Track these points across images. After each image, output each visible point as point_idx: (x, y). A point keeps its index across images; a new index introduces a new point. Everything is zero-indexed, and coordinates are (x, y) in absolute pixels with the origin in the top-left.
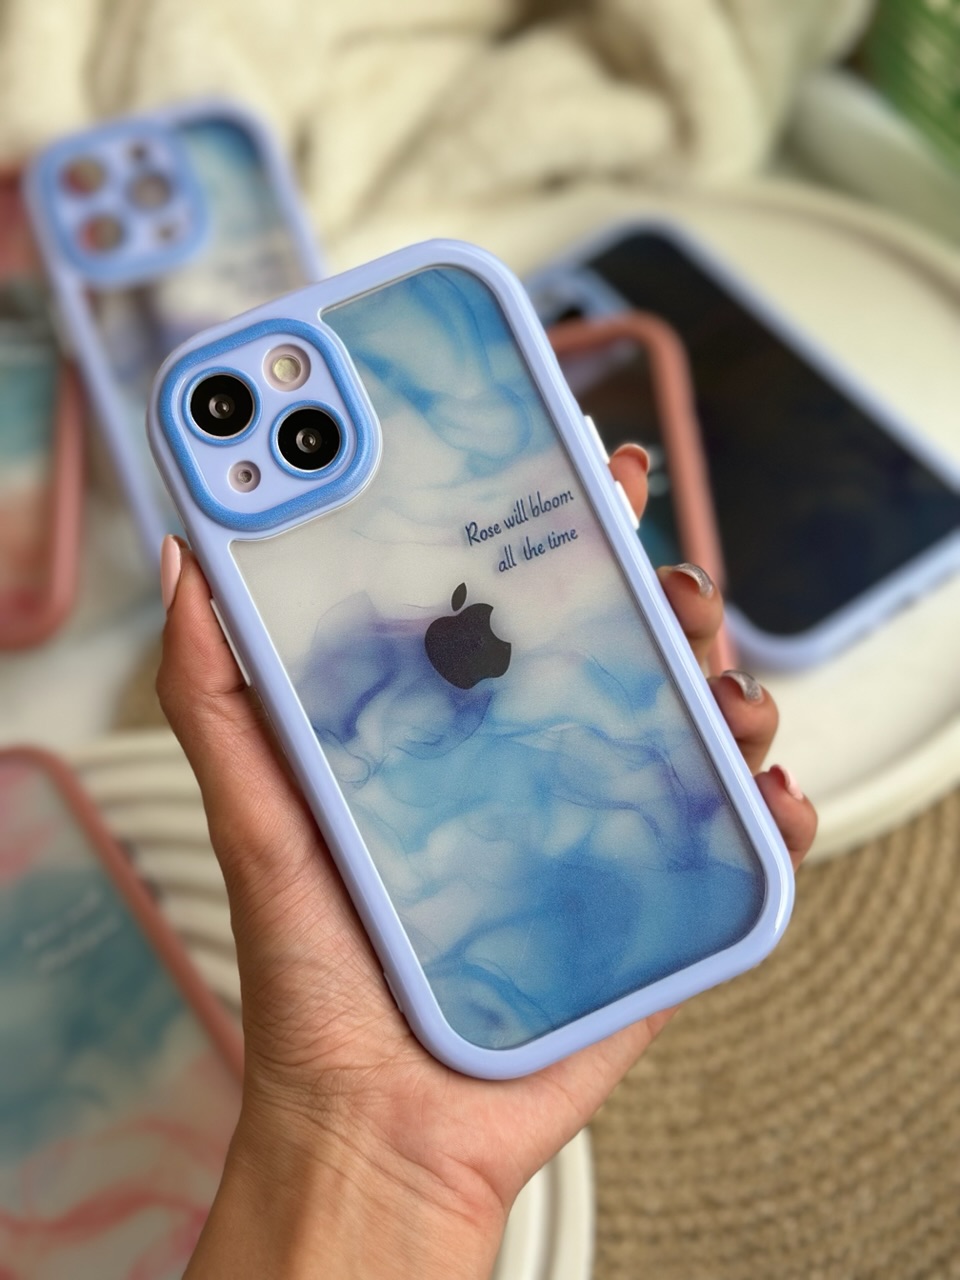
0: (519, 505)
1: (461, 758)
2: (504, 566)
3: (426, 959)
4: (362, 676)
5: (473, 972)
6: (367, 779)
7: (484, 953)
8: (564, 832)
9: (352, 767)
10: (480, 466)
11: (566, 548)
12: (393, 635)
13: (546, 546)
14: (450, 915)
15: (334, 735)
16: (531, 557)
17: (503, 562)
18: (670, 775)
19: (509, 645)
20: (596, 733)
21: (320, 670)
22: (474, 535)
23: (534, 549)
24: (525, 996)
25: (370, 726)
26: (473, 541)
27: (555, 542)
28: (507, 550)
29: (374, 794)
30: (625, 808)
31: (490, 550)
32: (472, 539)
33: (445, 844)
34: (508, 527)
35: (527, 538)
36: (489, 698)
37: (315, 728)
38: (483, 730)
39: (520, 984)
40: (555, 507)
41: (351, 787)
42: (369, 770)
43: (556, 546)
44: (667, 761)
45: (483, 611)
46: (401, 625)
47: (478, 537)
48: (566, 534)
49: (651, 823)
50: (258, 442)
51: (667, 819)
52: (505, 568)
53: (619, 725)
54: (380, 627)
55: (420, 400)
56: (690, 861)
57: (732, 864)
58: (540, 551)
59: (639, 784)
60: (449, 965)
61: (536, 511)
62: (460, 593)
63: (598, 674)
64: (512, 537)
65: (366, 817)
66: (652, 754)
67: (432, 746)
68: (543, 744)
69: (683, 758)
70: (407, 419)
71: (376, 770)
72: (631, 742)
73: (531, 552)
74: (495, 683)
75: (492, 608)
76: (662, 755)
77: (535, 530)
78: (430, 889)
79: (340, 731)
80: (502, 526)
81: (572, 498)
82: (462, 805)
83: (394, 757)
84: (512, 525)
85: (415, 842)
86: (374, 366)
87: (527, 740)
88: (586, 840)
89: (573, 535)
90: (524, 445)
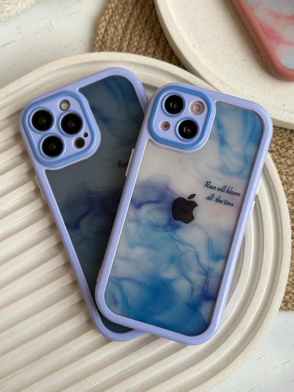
0: (225, 187)
1: (161, 235)
2: (209, 198)
3: (112, 275)
4: (153, 196)
5: (120, 288)
6: (134, 221)
7: (127, 286)
8: (170, 273)
9: (132, 215)
10: (224, 170)
11: (227, 207)
12: (168, 193)
13: (223, 202)
14: (126, 270)
15: (135, 204)
16: (217, 202)
17: (209, 197)
18: (206, 282)
19: (194, 218)
20: (197, 257)
21: (144, 187)
22: (208, 185)
23: (220, 200)
24: (127, 304)
25: (145, 209)
26: (206, 186)
27: (226, 203)
28: (213, 195)
29: (132, 226)
30: (189, 281)
31: (209, 192)
32: (206, 185)
33: (139, 252)
34: (218, 190)
35: (220, 196)
36: (178, 227)
37: (131, 199)
38: (171, 233)
39: (129, 300)
40: (234, 194)
41: (128, 220)
42: (136, 219)
43: (226, 204)
44: (209, 278)
45: (194, 205)
46: (172, 192)
47: (208, 186)
48: (231, 203)
49: (192, 289)
50: (175, 121)
51: (197, 292)
52: (209, 199)
53: (205, 260)
54: (167, 188)
55: (223, 142)
56: (194, 307)
57: (204, 317)
58: (221, 202)
59: (197, 278)
60: (116, 281)
61: (228, 192)
62: (193, 196)
63: (210, 243)
64: (217, 193)
65: (126, 230)
66: (207, 273)
67: (155, 226)
68: (183, 248)
69: (213, 281)
70: (215, 144)
71: (137, 221)
72: (204, 266)
73: (218, 200)
74: (183, 224)
75: (198, 206)
76: (209, 276)
77: (224, 196)
78: (126, 259)
79: (137, 204)
80: (217, 188)
81: (240, 196)
82: (150, 246)
83: (144, 221)
84: (219, 190)
85: (133, 245)
86: (218, 124)
87: (178, 244)
88: (173, 280)
89: (232, 205)
90: (238, 174)
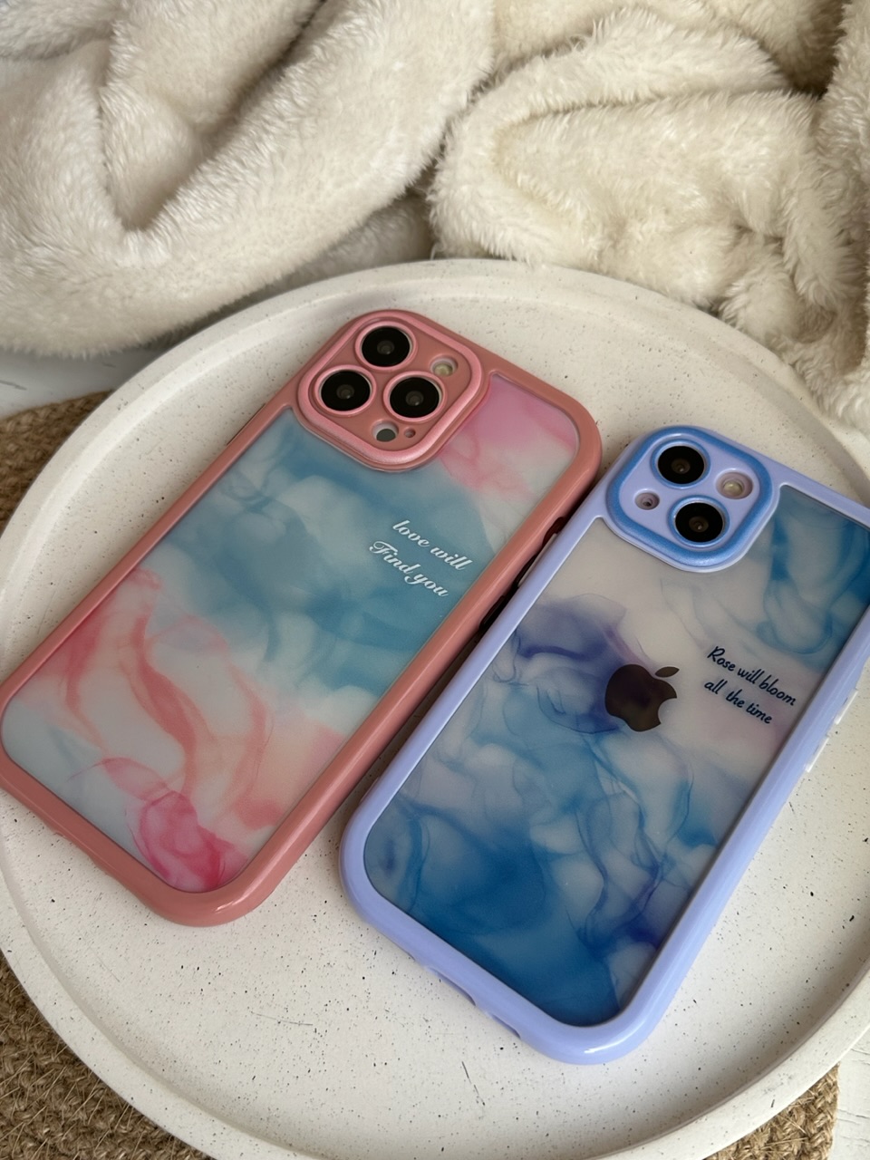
0: (759, 673)
1: (562, 735)
2: (709, 686)
3: (405, 792)
4: (572, 642)
5: (415, 831)
6: (501, 681)
7: (434, 831)
8: (556, 837)
9: (506, 668)
10: (766, 633)
11: (755, 720)
12: (611, 643)
13: (745, 706)
14: (445, 791)
15: (520, 644)
16: (730, 700)
17: (713, 685)
18: (648, 891)
19: (659, 723)
20: (641, 818)
21: (558, 614)
22: (716, 655)
23: (737, 699)
24: (419, 879)
25: (540, 664)
26: (711, 657)
27: (753, 710)
28: (723, 683)
29: (496, 693)
30: (601, 871)
31: (715, 672)
32: (712, 655)
33: (492, 758)
34: (739, 674)
35: (741, 691)
36: (613, 729)
37: (515, 631)
38: (590, 738)
39: (426, 868)
40: (777, 696)
41: (492, 675)
42: (511, 680)
43: (751, 712)
44: (657, 882)
45: (669, 693)
46: (621, 645)
47: (717, 658)
48: (764, 715)
49: (604, 897)
50: (676, 496)
51: (614, 909)
52: (709, 688)
53: (659, 831)
54: (611, 633)
55: (779, 572)
56: (594, 946)
57: (614, 980)
58: (740, 704)
59: (627, 874)
60: (411, 811)
61: (764, 685)
62: (672, 671)
63: (684, 794)
64: (734, 682)
65: (478, 694)
66: (655, 869)
67: (555, 712)
68: (607, 785)
69: (666, 894)
70: (761, 572)
71: (514, 685)
72: (651, 846)
73: (733, 698)
74: (626, 728)
75: (676, 697)
76: (659, 876)
77: (751, 693)
78: (455, 766)
79: (524, 648)
80: (736, 669)
81: (792, 704)
82: (527, 755)
83: (530, 691)
84: (742, 676)
85: (483, 738)
86: (777, 532)
87: (601, 771)
88: (559, 856)
89: (767, 720)
90: (804, 653)
